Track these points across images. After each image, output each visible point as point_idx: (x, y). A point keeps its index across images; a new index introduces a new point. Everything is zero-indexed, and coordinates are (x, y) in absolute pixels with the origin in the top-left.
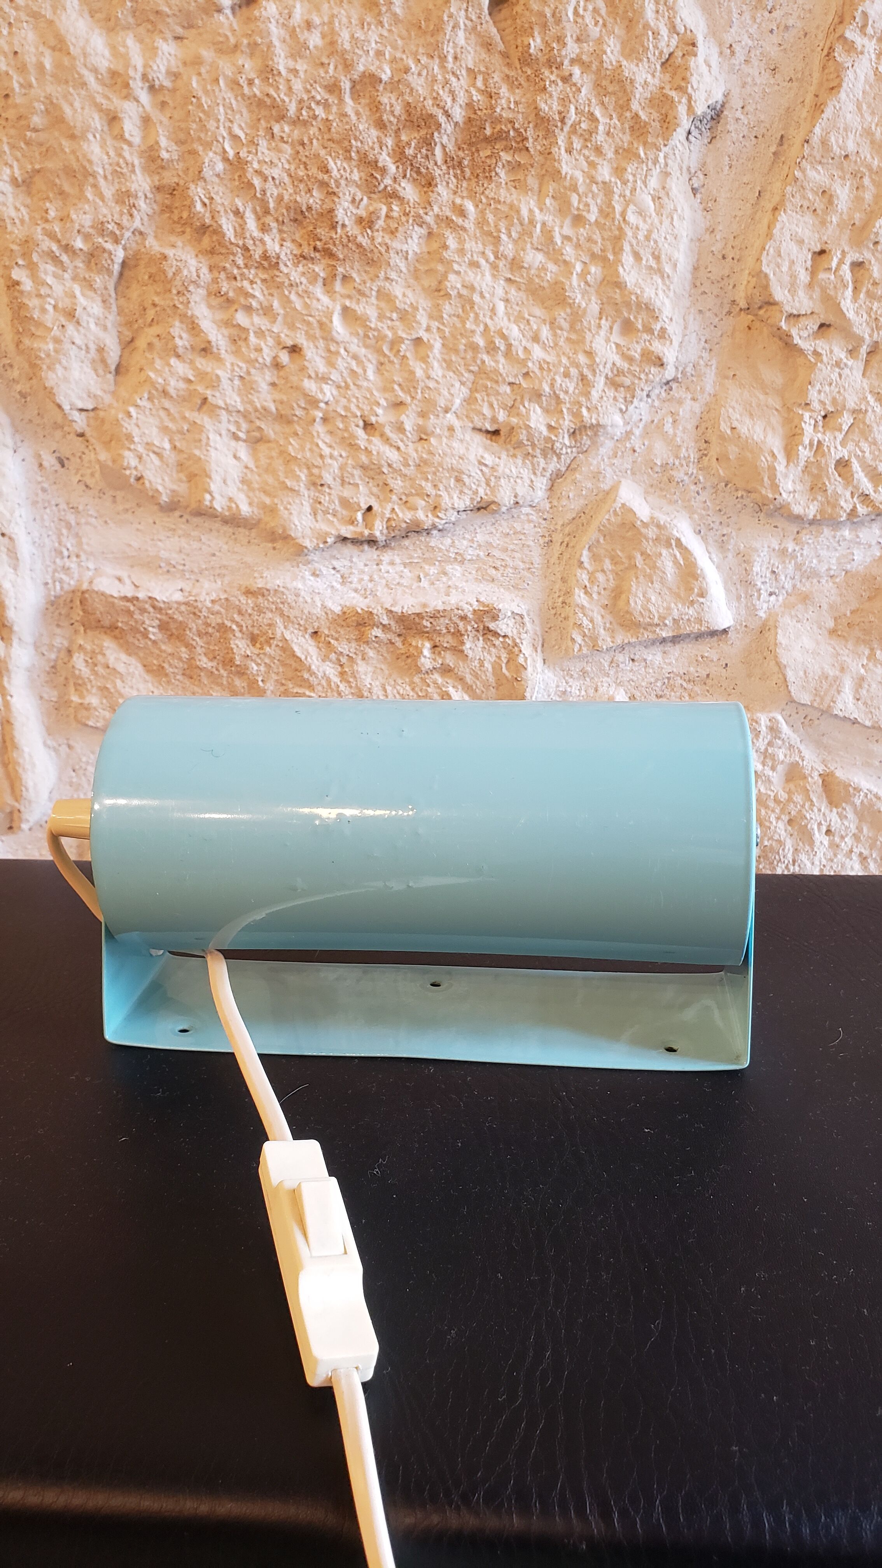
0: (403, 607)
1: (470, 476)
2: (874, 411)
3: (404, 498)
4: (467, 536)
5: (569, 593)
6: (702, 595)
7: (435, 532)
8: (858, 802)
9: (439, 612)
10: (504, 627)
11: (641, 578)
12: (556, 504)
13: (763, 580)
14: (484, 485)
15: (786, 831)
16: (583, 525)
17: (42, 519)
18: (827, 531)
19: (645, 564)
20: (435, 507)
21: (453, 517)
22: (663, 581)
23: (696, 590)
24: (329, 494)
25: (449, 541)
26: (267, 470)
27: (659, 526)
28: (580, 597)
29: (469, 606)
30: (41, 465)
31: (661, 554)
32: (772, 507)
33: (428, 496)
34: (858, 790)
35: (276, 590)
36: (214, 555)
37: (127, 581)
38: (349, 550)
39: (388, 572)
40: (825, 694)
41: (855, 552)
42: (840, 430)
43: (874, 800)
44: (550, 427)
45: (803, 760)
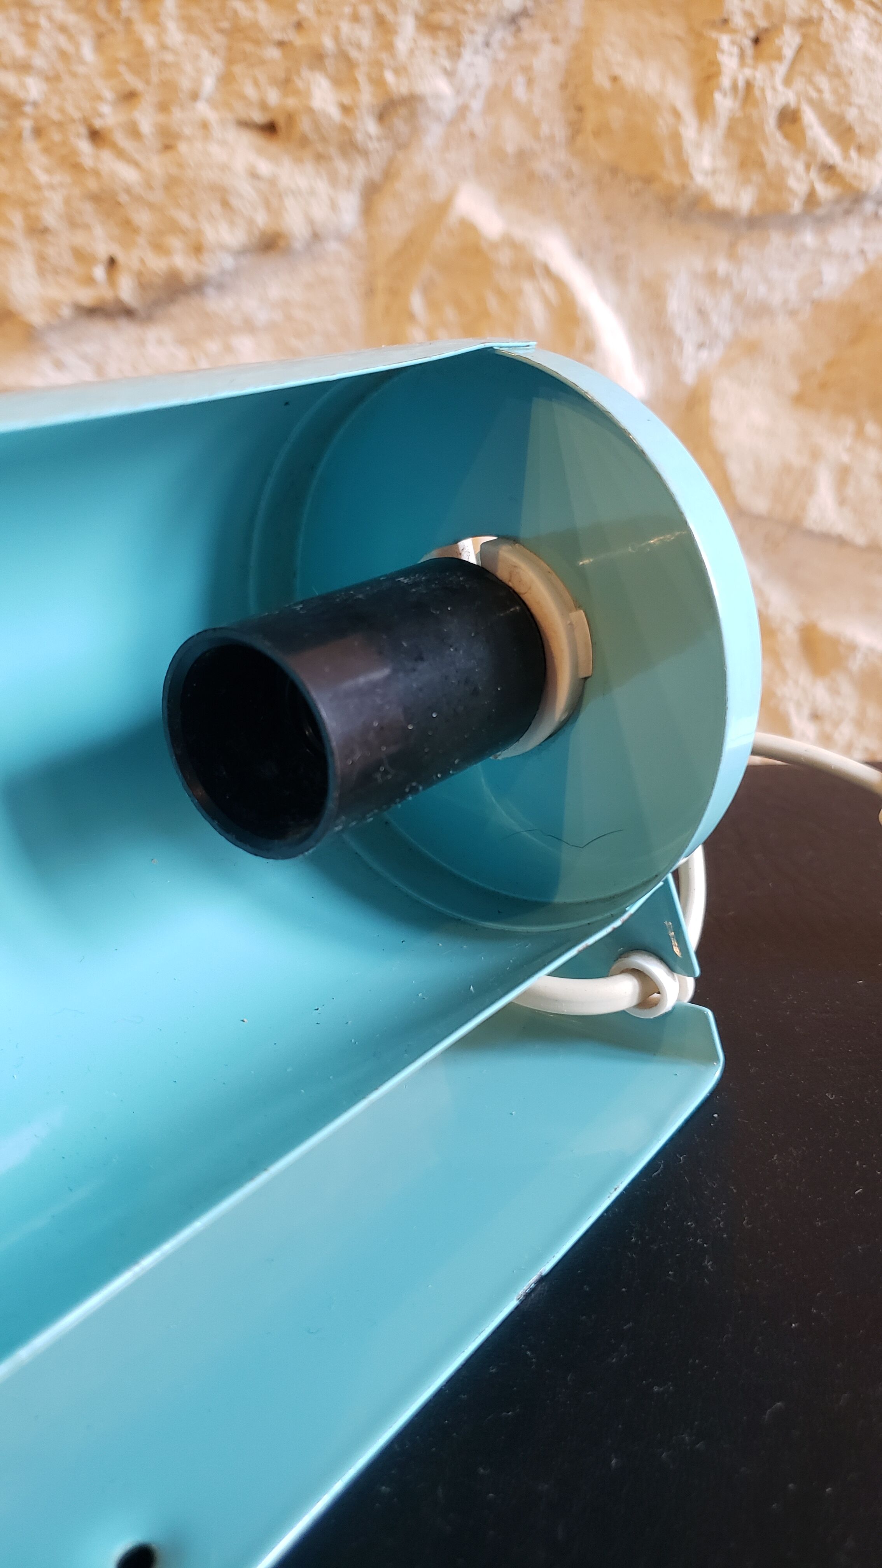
1: (239, 196)
2: (833, 18)
3: (153, 238)
4: (254, 292)
7: (207, 289)
8: (854, 667)
12: (376, 231)
13: (686, 324)
14: (261, 208)
16: (412, 259)
18: (776, 237)
20: (197, 248)
21: (229, 262)
24: (57, 244)
25: (231, 302)
27: (514, 246)
31: (522, 291)
32: (681, 201)
33: (185, 231)
34: (852, 647)
40: (790, 497)
41: (824, 269)
42: (779, 57)
44: (346, 109)
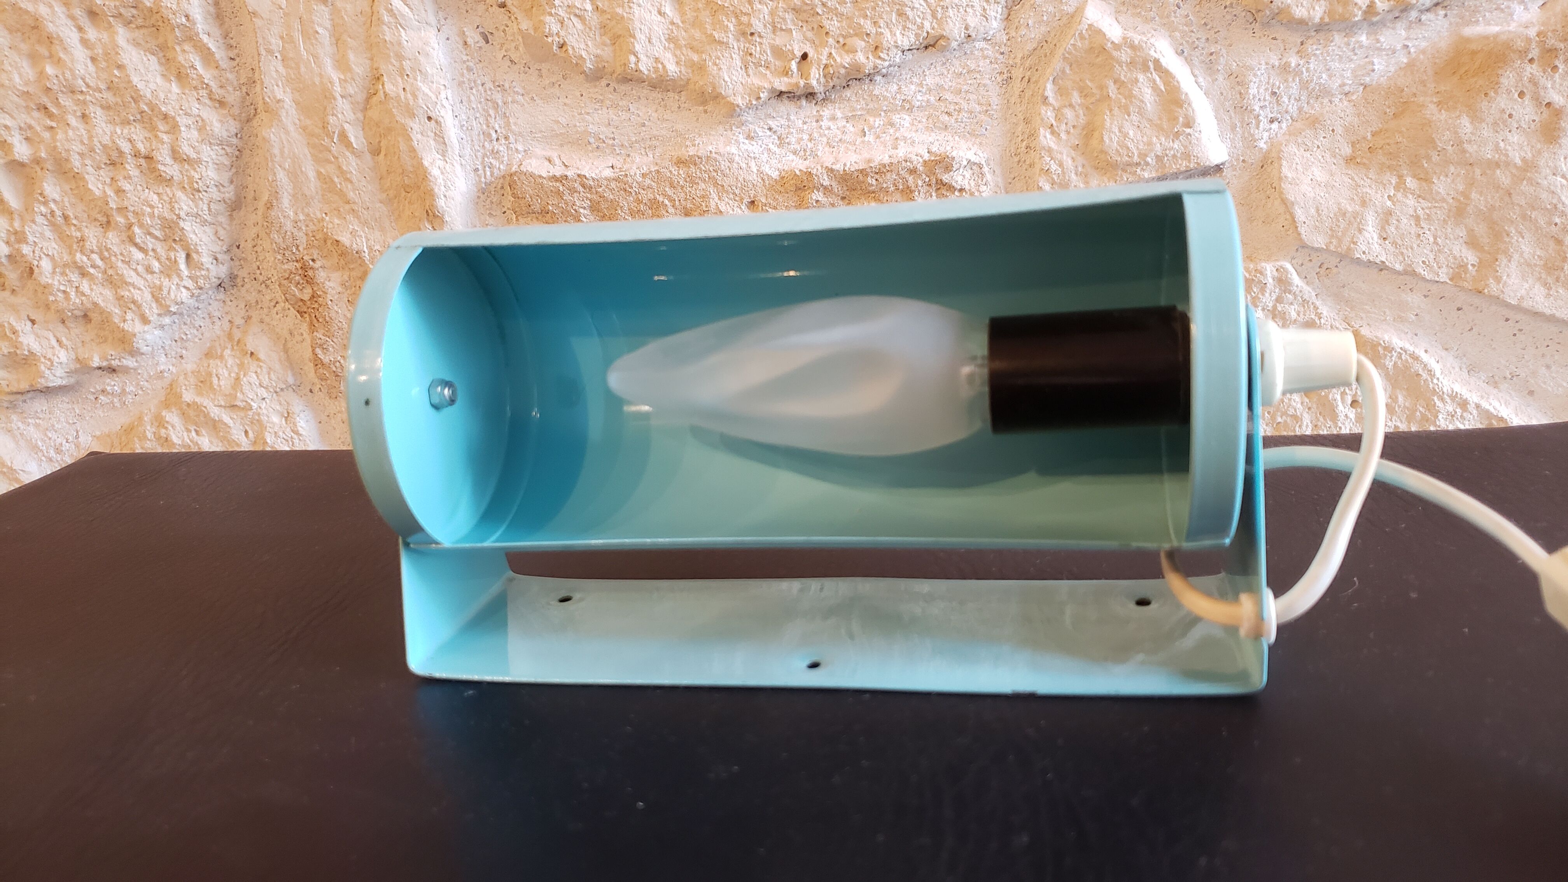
0: (845, 165)
1: (913, 9)
3: (841, 40)
4: (915, 80)
5: (1033, 135)
6: (1188, 125)
7: (878, 78)
8: (1390, 365)
9: (884, 166)
10: (960, 178)
11: (1116, 111)
12: (1014, 34)
13: (1262, 104)
14: (929, 17)
15: (1302, 403)
16: (1046, 56)
17: (470, 101)
18: (1338, 38)
19: (1120, 93)
20: (877, 47)
21: (898, 58)
22: (1141, 112)
23: (1181, 119)
24: (761, 44)
25: (895, 87)
26: (693, 25)
27: (1133, 47)
28: (1046, 138)
29: (919, 158)
30: (466, 43)
31: (1137, 80)
32: (1268, 13)
33: (868, 35)
34: (1389, 349)
35: (708, 157)
36: (644, 125)
37: (557, 161)
38: (785, 106)
39: (829, 128)
40: (1344, 234)
41: (1376, 61)
43: (1410, 360)
45: (1320, 318)
